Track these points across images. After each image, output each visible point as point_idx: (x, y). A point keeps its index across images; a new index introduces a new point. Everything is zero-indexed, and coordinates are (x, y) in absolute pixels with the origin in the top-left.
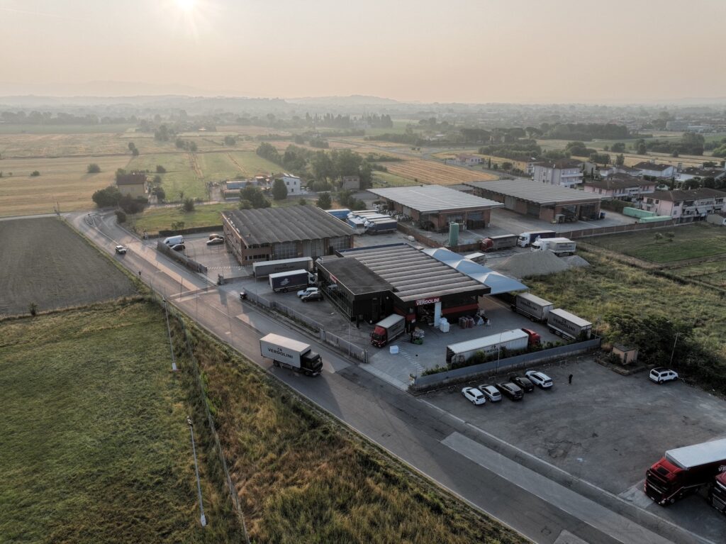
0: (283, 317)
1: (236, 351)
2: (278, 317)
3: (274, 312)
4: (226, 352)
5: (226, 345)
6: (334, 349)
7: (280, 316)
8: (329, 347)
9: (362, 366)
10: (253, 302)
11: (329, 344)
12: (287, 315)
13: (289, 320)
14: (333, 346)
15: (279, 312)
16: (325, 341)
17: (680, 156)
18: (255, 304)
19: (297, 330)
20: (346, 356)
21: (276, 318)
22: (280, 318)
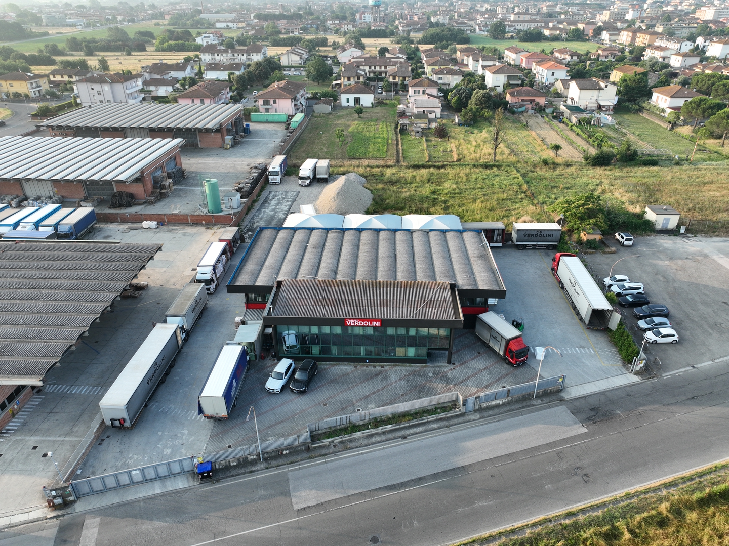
3: (326, 442)
6: (508, 408)
8: (496, 411)
9: (567, 396)
10: (246, 463)
14: (497, 406)
15: (332, 434)
16: (481, 410)
18: (256, 462)
20: (534, 402)
21: (346, 447)
22: (350, 441)
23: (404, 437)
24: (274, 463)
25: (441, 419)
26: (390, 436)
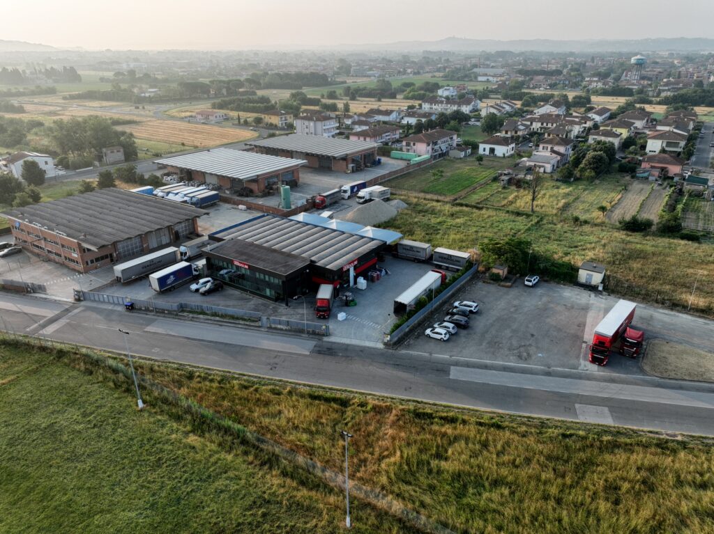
0: (201, 316)
1: (189, 365)
2: (193, 317)
3: (185, 314)
4: (178, 369)
5: (170, 363)
6: (286, 332)
7: (195, 316)
8: (279, 332)
9: (325, 339)
10: (147, 310)
11: (276, 329)
12: (203, 313)
13: (212, 318)
14: (282, 330)
15: (190, 312)
16: (270, 328)
17: (383, 100)
18: (152, 311)
19: (229, 325)
20: (304, 335)
21: (192, 319)
22: (197, 318)
24: (158, 314)
25: (247, 325)
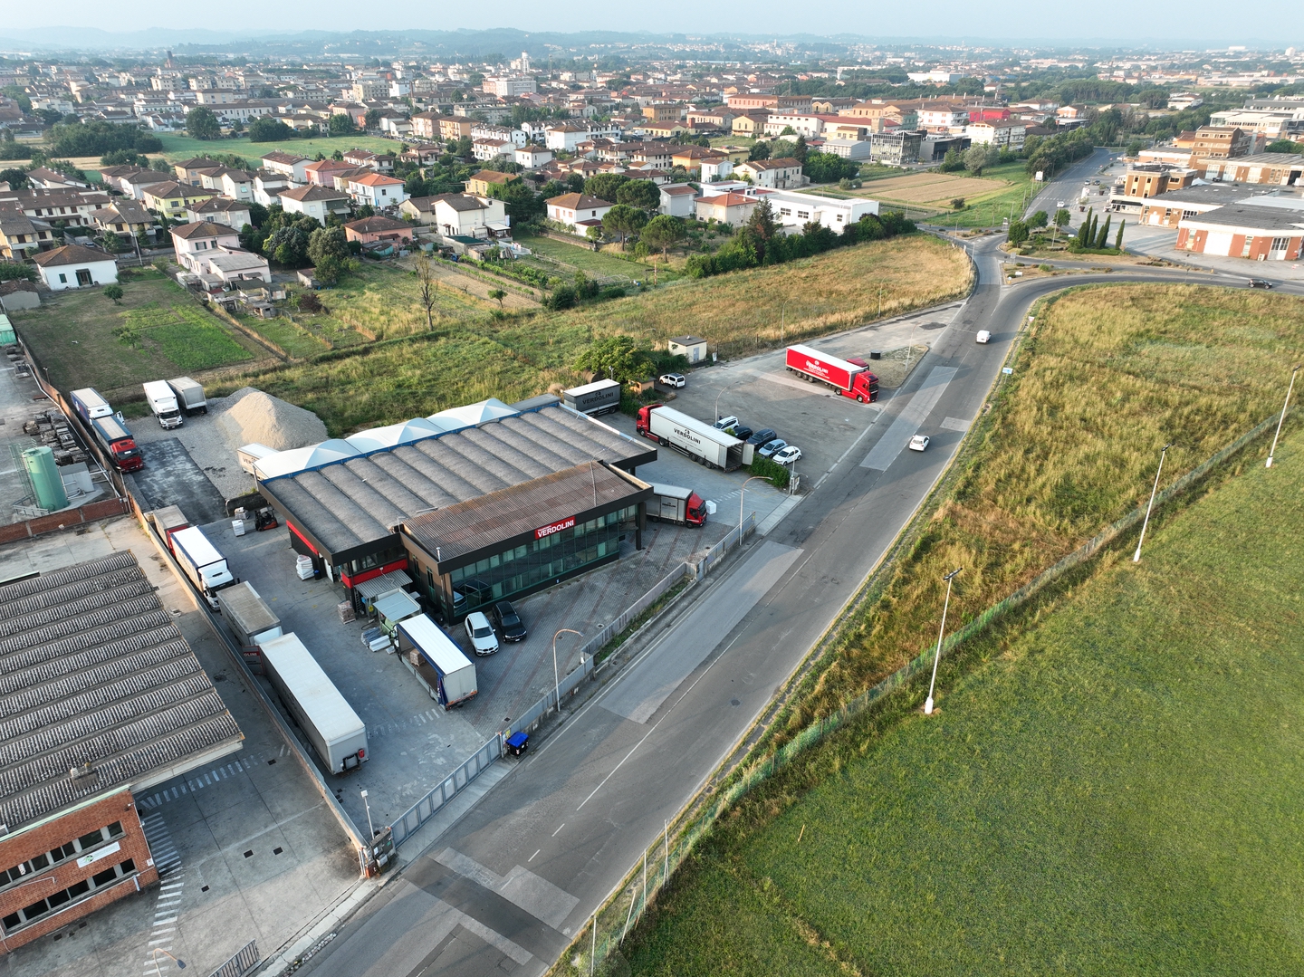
2: (619, 657)
3: (604, 663)
6: (728, 563)
7: (617, 651)
8: (721, 569)
9: (763, 533)
10: (545, 722)
11: (714, 568)
12: (617, 638)
14: (719, 564)
16: (710, 573)
18: (555, 715)
20: (744, 549)
21: (625, 659)
22: (625, 652)
23: (668, 626)
24: (573, 706)
25: (685, 596)
26: (655, 630)
